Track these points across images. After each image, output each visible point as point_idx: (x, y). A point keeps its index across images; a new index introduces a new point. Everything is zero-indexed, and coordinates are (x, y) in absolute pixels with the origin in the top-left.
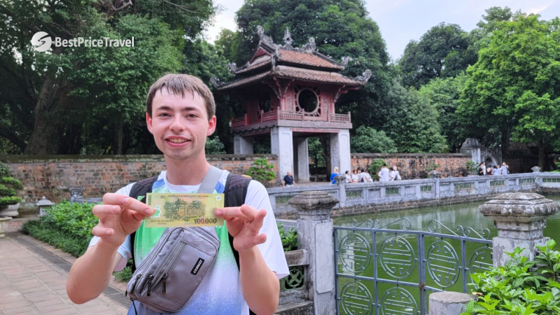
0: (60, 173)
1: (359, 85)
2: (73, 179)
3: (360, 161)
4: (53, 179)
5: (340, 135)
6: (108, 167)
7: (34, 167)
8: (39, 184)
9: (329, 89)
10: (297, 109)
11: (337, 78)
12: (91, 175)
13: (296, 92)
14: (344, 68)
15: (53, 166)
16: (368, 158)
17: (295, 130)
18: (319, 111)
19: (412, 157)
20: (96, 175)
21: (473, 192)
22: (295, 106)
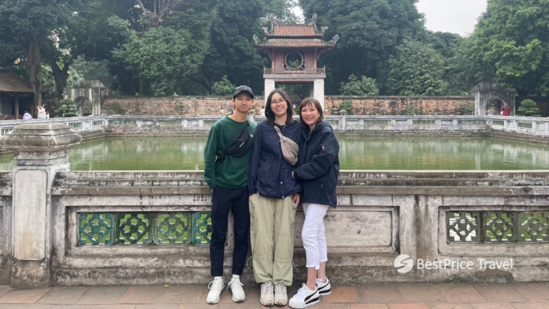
0: (143, 104)
1: (331, 47)
2: (148, 107)
3: (334, 101)
4: (140, 107)
5: (315, 83)
6: (164, 102)
7: (132, 101)
8: (134, 109)
9: (309, 51)
10: (285, 66)
11: (317, 43)
12: (156, 106)
13: (285, 54)
14: (322, 35)
15: (140, 101)
16: (343, 99)
17: (277, 80)
18: (303, 66)
19: (392, 99)
20: (158, 106)
21: (389, 128)
22: (283, 65)
